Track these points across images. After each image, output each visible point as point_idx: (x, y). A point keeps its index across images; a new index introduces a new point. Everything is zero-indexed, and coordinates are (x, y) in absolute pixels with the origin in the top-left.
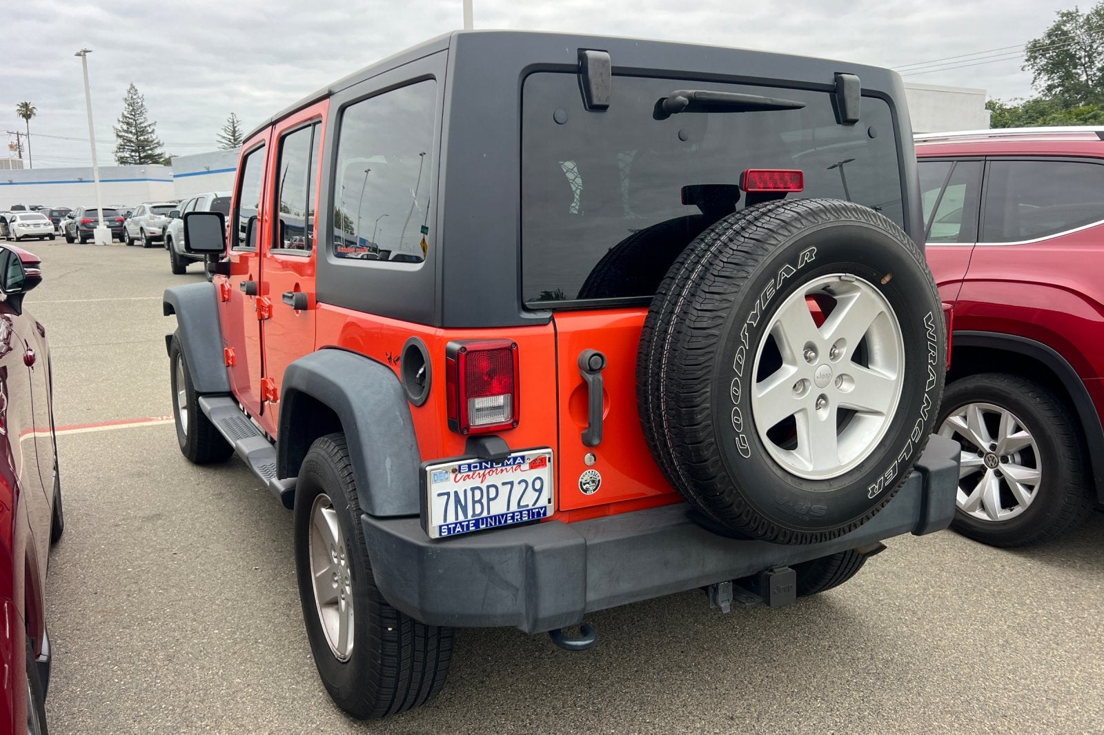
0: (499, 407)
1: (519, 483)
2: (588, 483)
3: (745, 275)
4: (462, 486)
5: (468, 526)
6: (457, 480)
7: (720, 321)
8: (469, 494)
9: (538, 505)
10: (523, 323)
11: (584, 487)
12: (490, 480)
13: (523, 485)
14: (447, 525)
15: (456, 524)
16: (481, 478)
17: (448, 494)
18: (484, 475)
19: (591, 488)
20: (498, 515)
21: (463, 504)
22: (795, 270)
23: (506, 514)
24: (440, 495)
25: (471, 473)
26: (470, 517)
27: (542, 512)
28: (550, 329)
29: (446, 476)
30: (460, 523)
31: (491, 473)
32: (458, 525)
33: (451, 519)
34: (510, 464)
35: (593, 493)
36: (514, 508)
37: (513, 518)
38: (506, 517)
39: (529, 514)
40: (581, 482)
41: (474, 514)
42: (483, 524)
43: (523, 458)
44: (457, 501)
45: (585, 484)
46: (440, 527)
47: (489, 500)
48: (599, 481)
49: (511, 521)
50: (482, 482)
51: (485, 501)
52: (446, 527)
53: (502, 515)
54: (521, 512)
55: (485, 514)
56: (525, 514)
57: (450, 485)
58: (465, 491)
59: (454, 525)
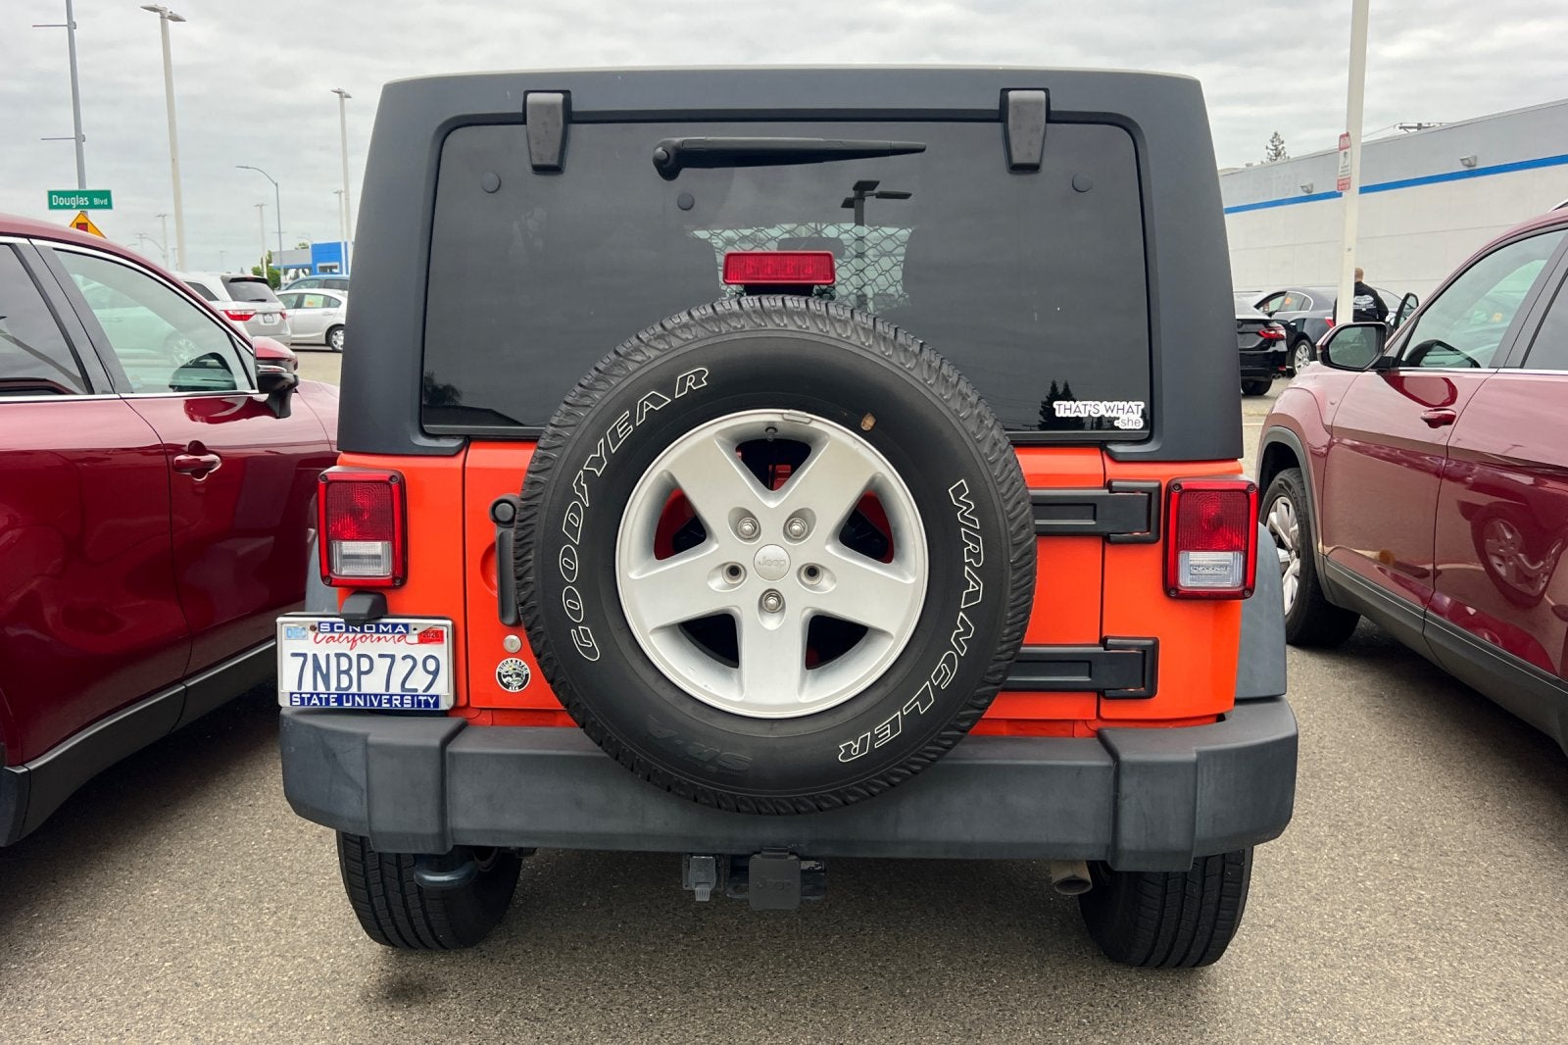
0: (377, 557)
1: (404, 658)
2: (511, 676)
3: (588, 402)
4: (324, 649)
5: (327, 700)
6: (318, 640)
7: (548, 464)
8: (333, 661)
9: (431, 692)
10: (416, 451)
11: (505, 680)
12: (362, 647)
13: (410, 662)
14: (301, 694)
15: (312, 694)
16: (350, 644)
17: (304, 655)
18: (354, 640)
19: (515, 683)
20: (370, 695)
21: (325, 672)
22: (669, 400)
23: (381, 695)
24: (294, 655)
25: (337, 636)
26: (333, 689)
27: (432, 701)
28: (457, 462)
29: (304, 633)
30: (318, 694)
31: (364, 639)
32: (315, 696)
33: (308, 687)
34: (387, 632)
35: (517, 690)
36: (395, 688)
37: (390, 701)
38: (381, 699)
39: (413, 700)
40: (499, 673)
41: (338, 687)
42: (348, 701)
43: (406, 626)
44: (317, 667)
45: (505, 677)
46: (292, 694)
47: (360, 673)
48: (527, 675)
49: (388, 705)
50: (351, 649)
51: (354, 673)
52: (298, 696)
53: (376, 696)
54: (402, 696)
55: (354, 690)
56: (407, 700)
57: (308, 645)
58: (328, 656)
59: (309, 696)
